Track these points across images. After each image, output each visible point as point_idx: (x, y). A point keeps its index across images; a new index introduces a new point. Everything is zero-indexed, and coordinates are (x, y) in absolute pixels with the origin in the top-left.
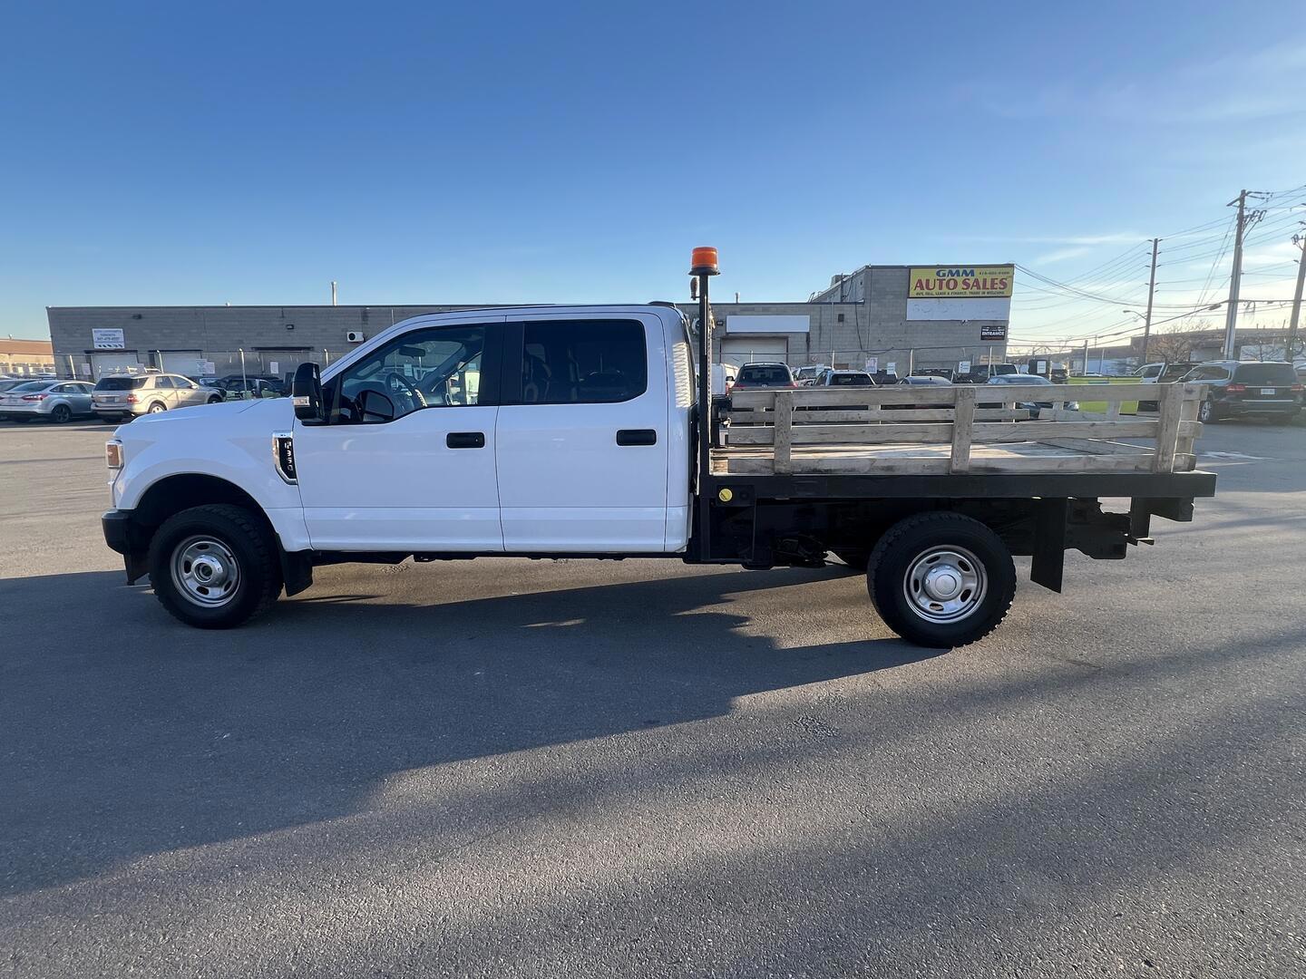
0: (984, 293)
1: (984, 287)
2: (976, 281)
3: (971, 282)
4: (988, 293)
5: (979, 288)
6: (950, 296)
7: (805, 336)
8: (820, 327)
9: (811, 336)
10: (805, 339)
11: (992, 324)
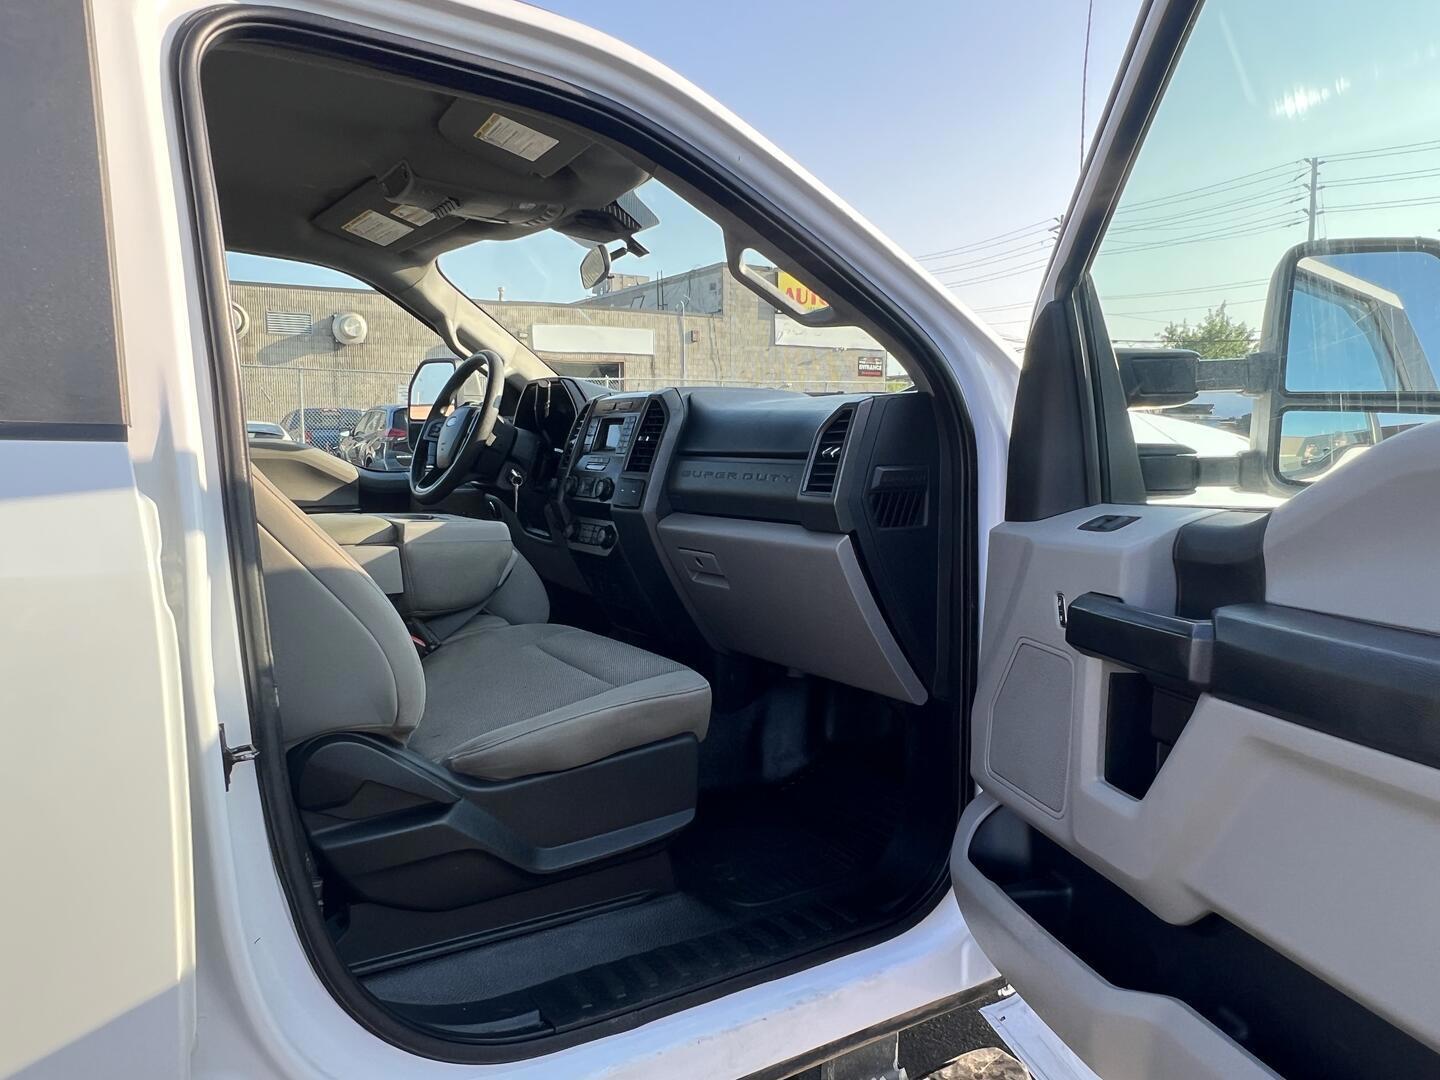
7: (649, 360)
8: (668, 348)
9: (656, 360)
10: (649, 365)
11: (868, 354)
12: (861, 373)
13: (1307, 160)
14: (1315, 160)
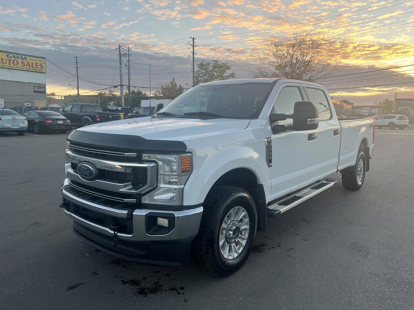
0: (33, 69)
1: (33, 67)
2: (28, 63)
3: (26, 63)
4: (35, 70)
5: (30, 66)
6: (15, 68)
11: (38, 85)
13: (191, 38)
14: (193, 38)
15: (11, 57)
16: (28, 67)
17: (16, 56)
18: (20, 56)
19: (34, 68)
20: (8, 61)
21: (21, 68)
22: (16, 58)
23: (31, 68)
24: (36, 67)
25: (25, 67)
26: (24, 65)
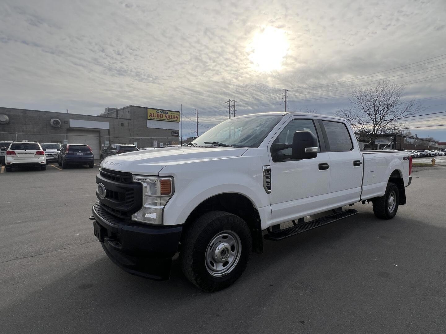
2: (169, 115)
6: (161, 120)
8: (114, 127)
9: (110, 131)
10: (108, 132)
11: (174, 131)
12: (172, 135)
14: (286, 90)
15: (159, 112)
16: (169, 119)
17: (162, 111)
18: (164, 111)
19: (172, 119)
20: (157, 115)
21: (165, 119)
22: (162, 113)
23: (171, 119)
24: (174, 119)
25: (167, 119)
26: (167, 117)
